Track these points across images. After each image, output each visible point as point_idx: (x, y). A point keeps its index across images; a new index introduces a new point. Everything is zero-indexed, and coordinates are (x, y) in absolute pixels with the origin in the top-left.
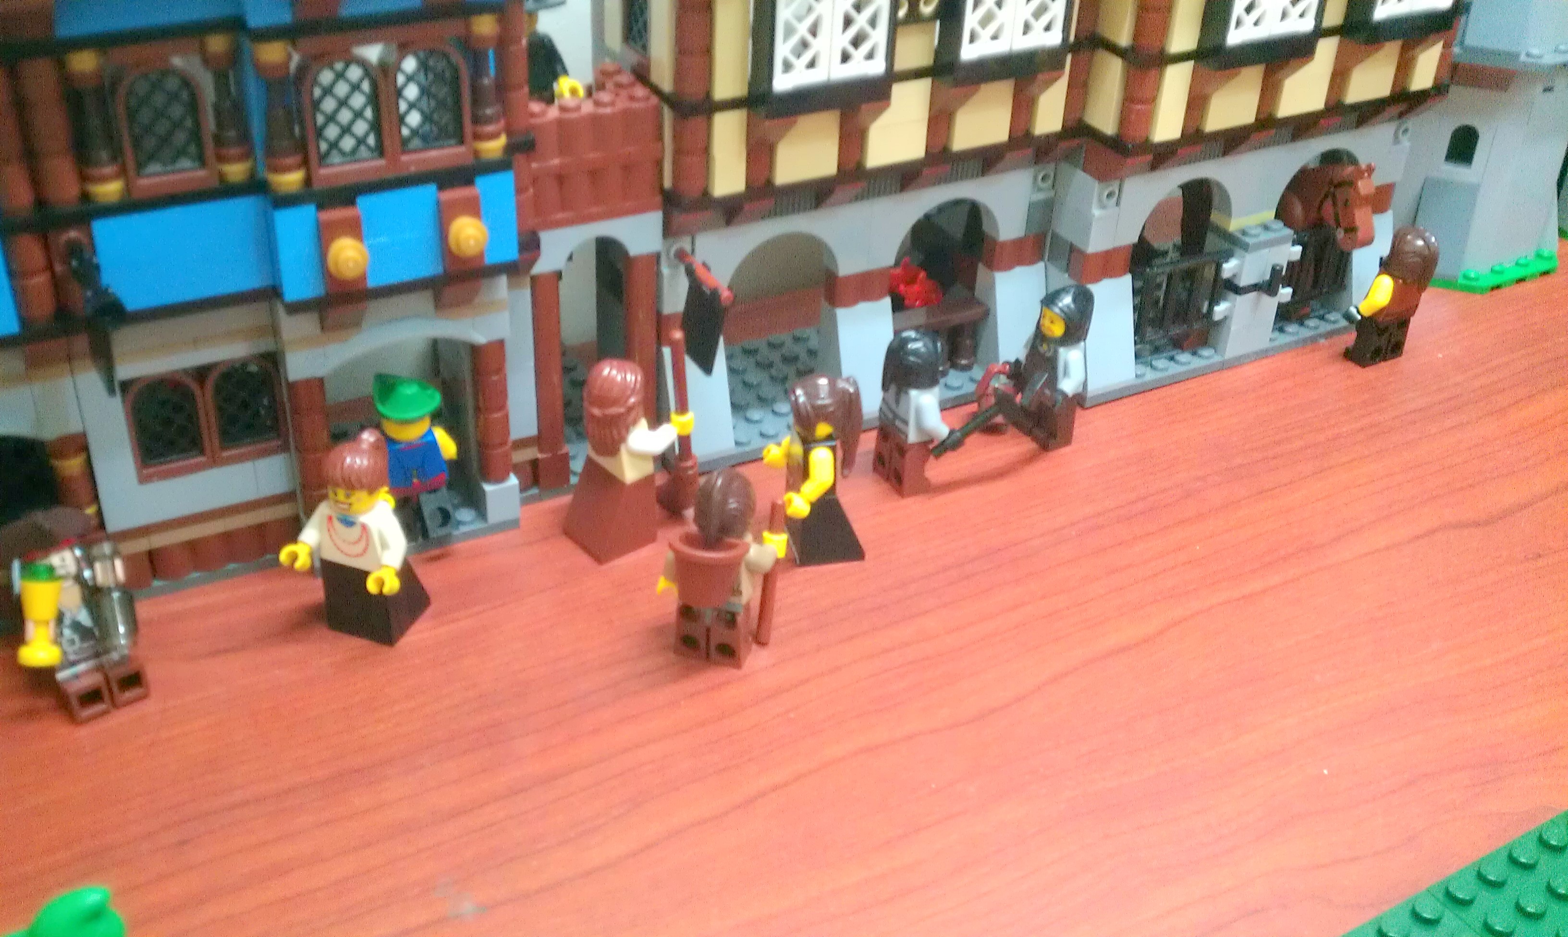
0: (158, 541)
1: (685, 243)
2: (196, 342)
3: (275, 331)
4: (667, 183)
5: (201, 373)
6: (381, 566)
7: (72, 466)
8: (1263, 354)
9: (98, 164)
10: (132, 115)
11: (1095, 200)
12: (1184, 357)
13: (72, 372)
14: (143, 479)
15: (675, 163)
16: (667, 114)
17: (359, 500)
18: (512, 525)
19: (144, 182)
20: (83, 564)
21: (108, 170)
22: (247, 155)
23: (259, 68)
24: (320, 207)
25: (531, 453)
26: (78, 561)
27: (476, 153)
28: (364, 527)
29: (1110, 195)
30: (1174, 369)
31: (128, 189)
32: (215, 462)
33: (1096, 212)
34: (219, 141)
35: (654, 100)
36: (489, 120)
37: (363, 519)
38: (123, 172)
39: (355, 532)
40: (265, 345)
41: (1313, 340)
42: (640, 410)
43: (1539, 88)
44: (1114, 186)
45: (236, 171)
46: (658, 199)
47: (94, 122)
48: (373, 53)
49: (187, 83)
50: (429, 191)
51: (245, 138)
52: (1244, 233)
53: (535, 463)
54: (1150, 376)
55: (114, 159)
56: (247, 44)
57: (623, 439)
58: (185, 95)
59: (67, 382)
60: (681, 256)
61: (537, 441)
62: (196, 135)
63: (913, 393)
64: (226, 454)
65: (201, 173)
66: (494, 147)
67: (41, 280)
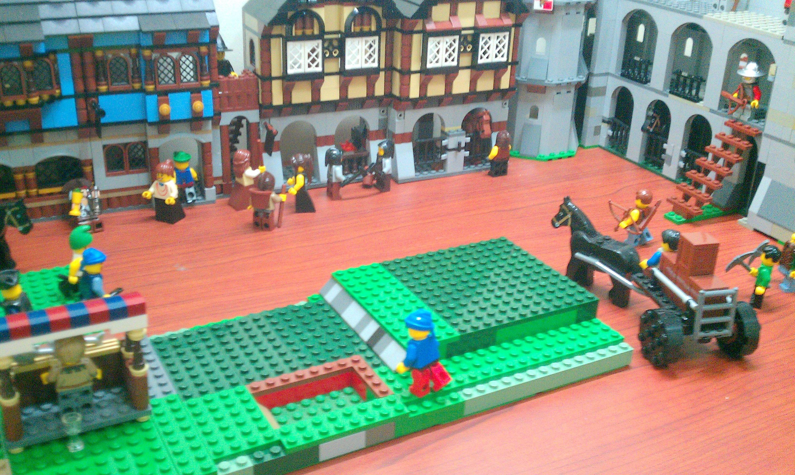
0: (110, 195)
1: (267, 120)
2: (124, 136)
3: (146, 134)
4: (261, 102)
5: (126, 145)
6: (170, 197)
7: (87, 169)
8: (461, 173)
9: (101, 80)
10: (111, 69)
11: (396, 118)
12: (434, 172)
13: (90, 140)
14: (107, 176)
15: (263, 95)
16: (260, 81)
17: (165, 178)
18: (213, 202)
19: (113, 87)
20: (89, 193)
21: (104, 83)
22: (140, 82)
23: (144, 57)
24: (158, 96)
25: (219, 182)
26: (88, 192)
27: (201, 84)
28: (166, 186)
29: (400, 115)
30: (430, 175)
31: (108, 89)
32: (128, 173)
33: (397, 120)
34: (133, 77)
35: (256, 77)
36: (205, 76)
37: (166, 183)
38: (107, 84)
39: (163, 187)
40: (143, 139)
41: (480, 170)
42: (249, 163)
43: (555, 92)
44: (402, 113)
45: (137, 86)
46: (258, 106)
47: (101, 70)
48: (175, 55)
49: (125, 61)
50: (188, 94)
51: (140, 77)
52: (449, 132)
53: (221, 185)
54: (421, 176)
55: (105, 80)
56: (141, 51)
57: (243, 172)
58: (124, 64)
59: (89, 144)
60: (265, 123)
61: (222, 178)
62: (127, 75)
63: (334, 166)
64: (131, 171)
65: (129, 86)
66: (206, 83)
67: (85, 112)
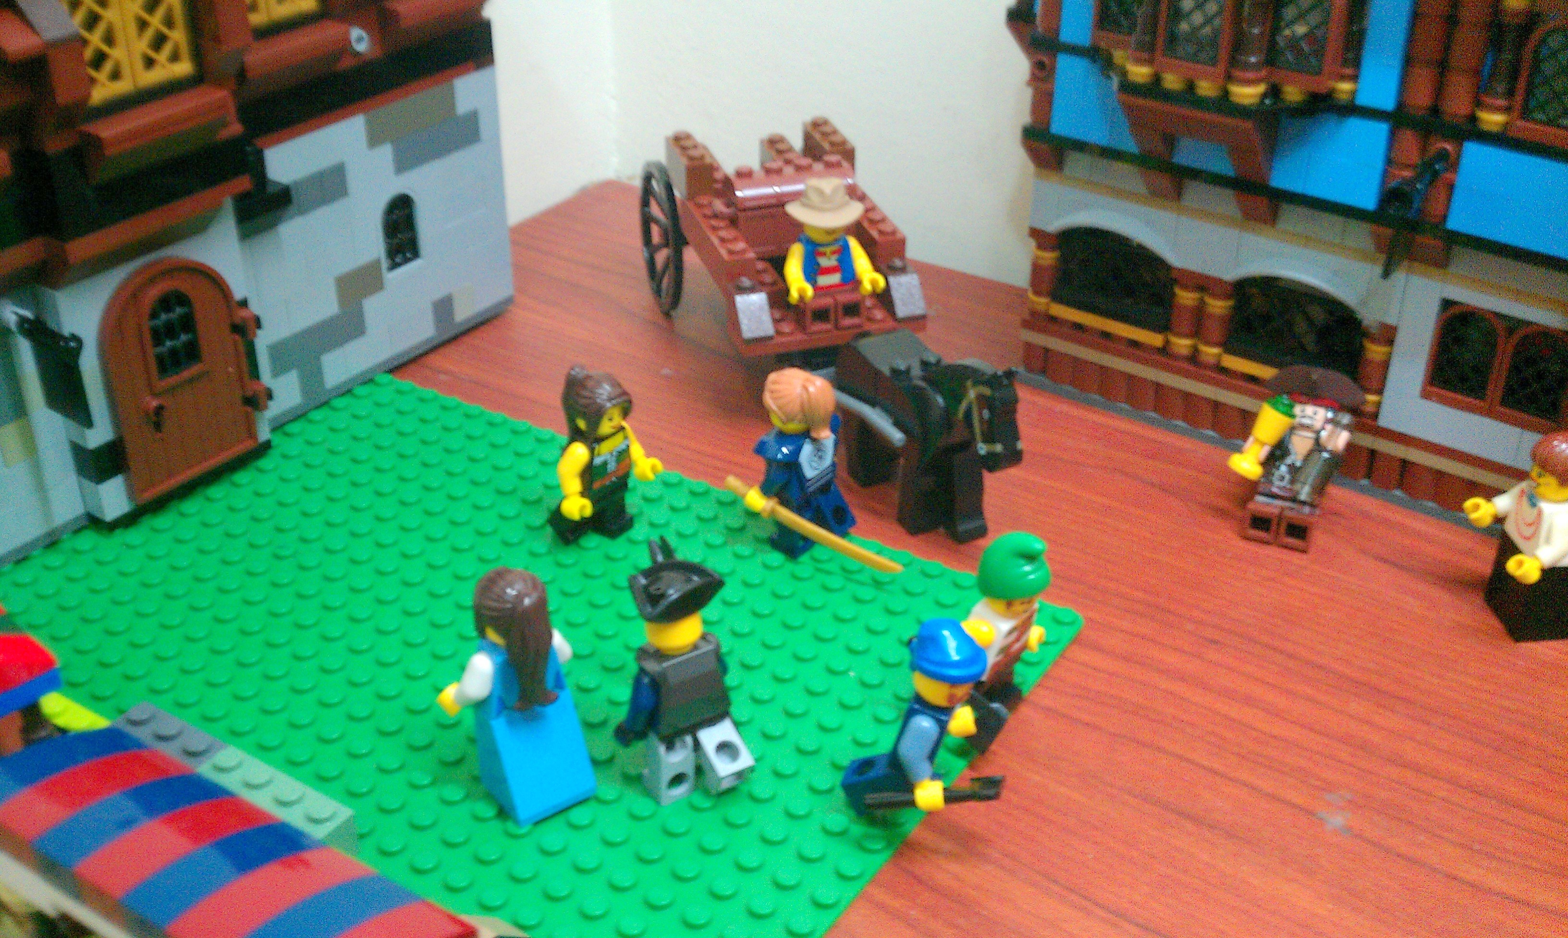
0: (1416, 456)
2: (1517, 293)
5: (1514, 324)
6: (1533, 556)
7: (1375, 351)
9: (1495, 93)
13: (1409, 270)
14: (1426, 395)
17: (1548, 484)
19: (1522, 124)
20: (1328, 425)
21: (1499, 102)
26: (1325, 420)
28: (1540, 514)
31: (1507, 126)
32: (1489, 413)
37: (1545, 506)
38: (1509, 109)
39: (1533, 514)
55: (1507, 94)
59: (1400, 277)
64: (1501, 410)
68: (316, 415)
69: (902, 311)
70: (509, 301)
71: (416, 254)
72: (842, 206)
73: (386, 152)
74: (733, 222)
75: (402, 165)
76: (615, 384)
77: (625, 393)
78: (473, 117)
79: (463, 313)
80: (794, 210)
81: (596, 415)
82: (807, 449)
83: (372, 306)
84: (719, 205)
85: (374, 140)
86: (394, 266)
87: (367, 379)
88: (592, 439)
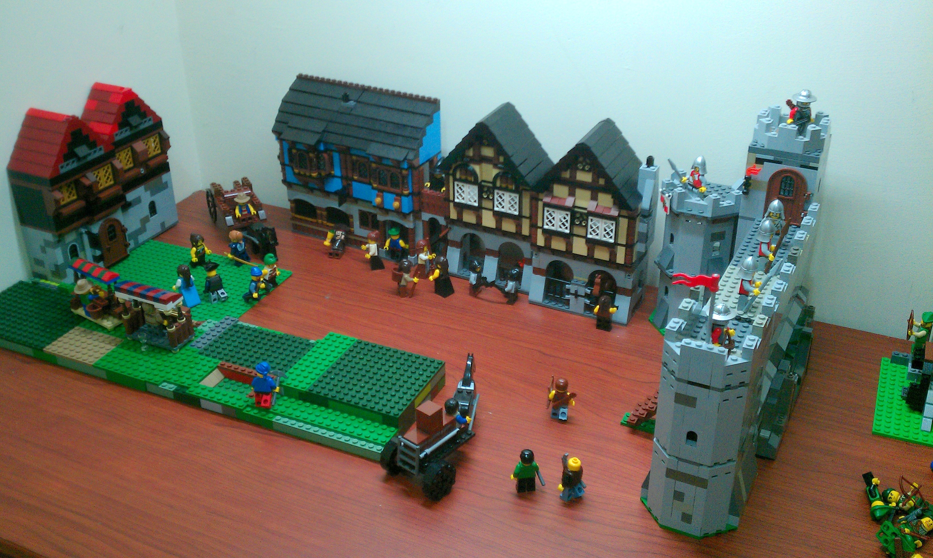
7: (351, 220)
9: (355, 173)
12: (560, 305)
14: (360, 227)
27: (402, 192)
30: (556, 306)
31: (357, 179)
33: (534, 257)
36: (405, 188)
38: (357, 176)
54: (549, 304)
59: (351, 206)
66: (406, 192)
67: (344, 187)
68: (138, 249)
69: (261, 218)
70: (178, 222)
71: (156, 214)
72: (245, 198)
73: (149, 193)
74: (225, 202)
75: (152, 194)
76: (200, 236)
77: (202, 237)
78: (166, 183)
79: (167, 225)
80: (236, 200)
81: (197, 242)
82: (238, 245)
83: (148, 225)
84: (221, 199)
85: (146, 190)
86: (151, 216)
87: (147, 241)
88: (197, 246)
